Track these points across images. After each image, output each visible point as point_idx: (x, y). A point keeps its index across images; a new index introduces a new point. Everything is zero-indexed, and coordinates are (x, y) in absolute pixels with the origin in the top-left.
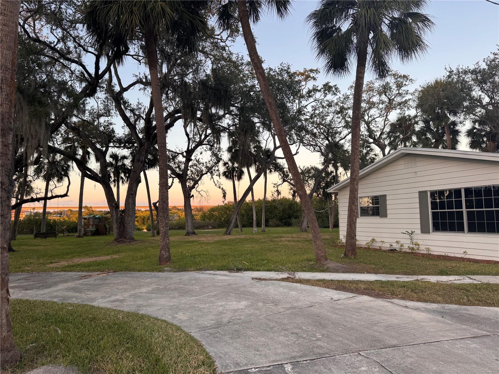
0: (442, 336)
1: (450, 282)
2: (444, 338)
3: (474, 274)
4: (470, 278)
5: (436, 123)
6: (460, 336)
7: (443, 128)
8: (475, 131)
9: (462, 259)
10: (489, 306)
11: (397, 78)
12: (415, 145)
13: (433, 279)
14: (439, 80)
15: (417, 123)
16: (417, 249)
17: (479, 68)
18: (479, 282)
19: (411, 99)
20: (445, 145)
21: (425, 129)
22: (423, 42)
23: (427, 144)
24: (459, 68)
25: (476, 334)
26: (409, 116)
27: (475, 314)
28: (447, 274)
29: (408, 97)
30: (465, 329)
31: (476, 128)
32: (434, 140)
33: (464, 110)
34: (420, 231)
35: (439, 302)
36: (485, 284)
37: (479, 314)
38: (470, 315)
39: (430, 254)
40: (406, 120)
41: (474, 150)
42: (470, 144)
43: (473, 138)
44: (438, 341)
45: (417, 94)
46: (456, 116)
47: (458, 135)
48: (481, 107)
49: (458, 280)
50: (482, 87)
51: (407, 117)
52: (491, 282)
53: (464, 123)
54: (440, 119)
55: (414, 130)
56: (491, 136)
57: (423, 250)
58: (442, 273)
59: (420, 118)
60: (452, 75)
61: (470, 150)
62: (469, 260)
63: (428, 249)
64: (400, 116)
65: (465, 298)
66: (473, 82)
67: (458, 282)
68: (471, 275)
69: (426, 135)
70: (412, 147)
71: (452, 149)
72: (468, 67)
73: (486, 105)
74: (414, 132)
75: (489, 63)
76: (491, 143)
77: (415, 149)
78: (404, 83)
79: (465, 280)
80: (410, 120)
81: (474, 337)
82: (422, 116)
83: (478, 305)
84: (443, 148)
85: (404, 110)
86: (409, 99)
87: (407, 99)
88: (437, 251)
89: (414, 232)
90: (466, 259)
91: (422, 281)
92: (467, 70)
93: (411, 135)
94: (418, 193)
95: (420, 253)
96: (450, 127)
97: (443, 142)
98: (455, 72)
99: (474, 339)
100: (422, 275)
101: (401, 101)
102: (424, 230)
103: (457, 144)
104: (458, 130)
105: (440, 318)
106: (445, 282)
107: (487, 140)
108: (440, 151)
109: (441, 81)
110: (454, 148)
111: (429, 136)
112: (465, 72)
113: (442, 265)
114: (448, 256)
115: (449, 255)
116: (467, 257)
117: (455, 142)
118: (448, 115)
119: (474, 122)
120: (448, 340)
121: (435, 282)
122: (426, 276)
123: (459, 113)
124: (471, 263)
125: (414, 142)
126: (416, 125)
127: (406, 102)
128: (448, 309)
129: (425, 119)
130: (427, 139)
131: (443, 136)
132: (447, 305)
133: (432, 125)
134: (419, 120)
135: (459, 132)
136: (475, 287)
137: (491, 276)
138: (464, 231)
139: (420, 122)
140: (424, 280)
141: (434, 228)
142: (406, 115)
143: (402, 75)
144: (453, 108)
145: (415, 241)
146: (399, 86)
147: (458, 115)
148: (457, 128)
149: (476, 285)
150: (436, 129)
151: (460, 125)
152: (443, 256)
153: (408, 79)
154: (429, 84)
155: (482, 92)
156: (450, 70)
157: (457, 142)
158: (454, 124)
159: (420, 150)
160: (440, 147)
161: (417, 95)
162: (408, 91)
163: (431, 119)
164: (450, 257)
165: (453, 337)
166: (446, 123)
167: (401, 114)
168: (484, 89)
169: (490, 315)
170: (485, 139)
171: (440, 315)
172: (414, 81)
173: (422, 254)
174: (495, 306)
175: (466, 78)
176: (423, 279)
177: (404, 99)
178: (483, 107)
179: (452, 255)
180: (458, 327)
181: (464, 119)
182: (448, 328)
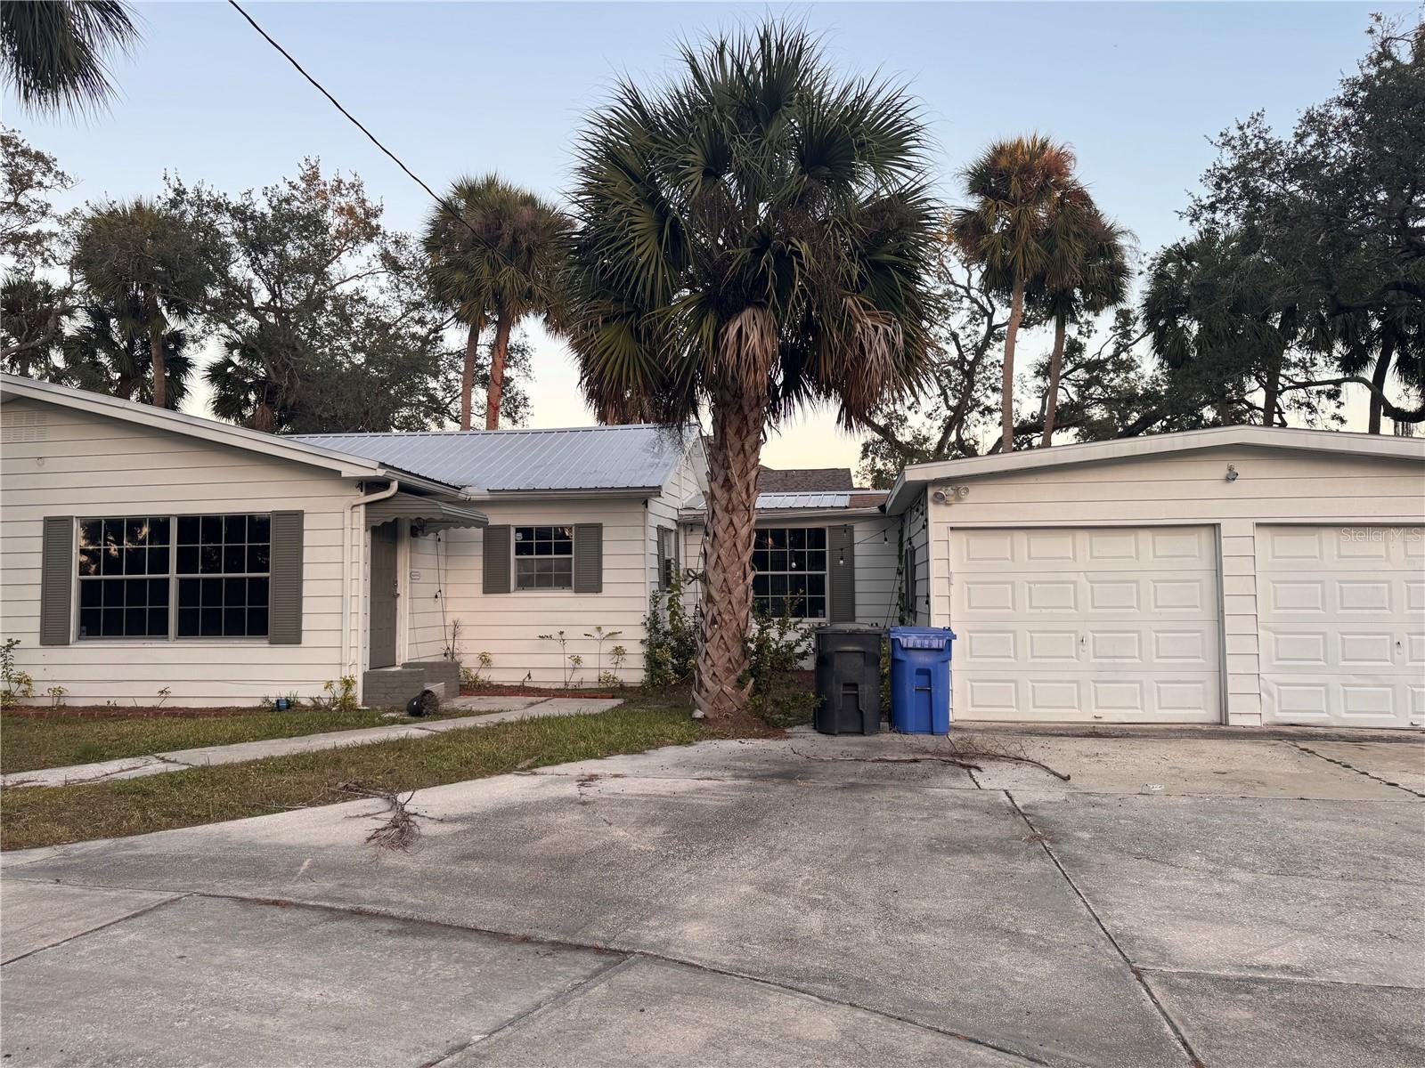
0: (43, 936)
1: (105, 779)
2: (45, 941)
3: (175, 746)
4: (162, 759)
5: (129, 326)
6: (97, 922)
7: (146, 346)
8: (230, 370)
9: (155, 712)
10: (195, 824)
11: (13, 155)
12: (58, 377)
13: (53, 777)
14: (146, 204)
15: (69, 312)
16: (21, 694)
17: (251, 207)
18: (185, 767)
19: (56, 235)
20: (148, 394)
21: (93, 336)
22: (95, 71)
23: (93, 381)
24: (203, 190)
25: (144, 904)
26: (47, 286)
27: (154, 853)
28: (101, 758)
29: (46, 225)
30: (116, 900)
31: (231, 363)
32: (118, 375)
33: (208, 308)
34: (37, 638)
35: (58, 841)
36: (196, 769)
37: (164, 850)
38: (141, 857)
39: (64, 706)
40: (36, 295)
41: (224, 421)
42: (214, 403)
43: (223, 388)
44: (25, 953)
45: (76, 225)
46: (185, 318)
47: (185, 372)
48: (247, 310)
49: (130, 769)
50: (257, 259)
51: (40, 287)
52: (213, 763)
53: (203, 342)
54: (141, 316)
55: (60, 331)
56: (267, 390)
57: (41, 696)
58: (86, 757)
59: (82, 299)
60: (182, 201)
61: (214, 418)
62: (173, 712)
63: (59, 693)
64: (15, 279)
65: (138, 814)
66: (233, 240)
67: (126, 776)
68: (169, 750)
69: (93, 355)
70: (47, 381)
71: (167, 407)
72: (225, 194)
73: (262, 309)
74: (57, 338)
75: (275, 202)
76: (266, 408)
77: (55, 388)
78: (37, 177)
79: (150, 767)
80: (49, 298)
81: (134, 916)
82: (85, 294)
83: (169, 826)
84: (142, 400)
85: (32, 263)
86: (52, 235)
87: (45, 231)
88: (83, 694)
89: (18, 642)
90: (165, 709)
91: (16, 790)
92: (221, 200)
93: (48, 345)
94: (41, 524)
95: (31, 707)
96: (165, 347)
97: (143, 384)
98: (191, 195)
99: (136, 921)
100: (22, 770)
101: (22, 230)
102: (52, 635)
103: (181, 395)
104: (186, 359)
105: (50, 887)
106: (90, 780)
107: (258, 398)
108: (132, 409)
109: (150, 209)
110: (171, 405)
111: (103, 358)
112: (218, 207)
113: (91, 733)
114: (116, 708)
115: (120, 703)
116: (169, 704)
117: (177, 389)
118: (164, 311)
119: (231, 346)
120: (58, 944)
121: (60, 785)
122: (33, 773)
123: (192, 313)
124: (177, 720)
125: (56, 369)
126: (65, 318)
127: (39, 238)
128: (78, 857)
129: (96, 306)
130: (97, 365)
131: (145, 368)
132: (79, 845)
133: (115, 330)
134: (77, 306)
135: (190, 366)
136: (171, 780)
137: (218, 748)
138: (167, 634)
139: (80, 313)
140: (25, 785)
141: (84, 628)
142: (36, 279)
143: (33, 152)
144: (176, 294)
145: (16, 670)
146: (20, 181)
147: (191, 318)
148: (185, 353)
149: (171, 775)
150: (125, 343)
151: (191, 345)
152: (102, 708)
153: (50, 170)
154: (116, 206)
155: (255, 271)
156: (177, 186)
157: (181, 391)
158: (178, 339)
159: (71, 394)
160: (133, 398)
161: (79, 229)
162: (48, 205)
163: (115, 309)
164: (123, 708)
165: (75, 930)
166: (156, 333)
167: (18, 271)
168: (261, 267)
169: (191, 848)
170: (252, 397)
171: (49, 877)
172: (69, 183)
173: (38, 708)
174: (209, 822)
175: (218, 222)
176: (23, 782)
177: (31, 230)
178: (253, 311)
179: (129, 703)
180: (97, 899)
181: (204, 331)
182: (64, 911)
